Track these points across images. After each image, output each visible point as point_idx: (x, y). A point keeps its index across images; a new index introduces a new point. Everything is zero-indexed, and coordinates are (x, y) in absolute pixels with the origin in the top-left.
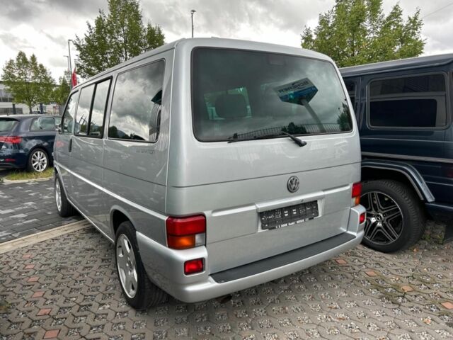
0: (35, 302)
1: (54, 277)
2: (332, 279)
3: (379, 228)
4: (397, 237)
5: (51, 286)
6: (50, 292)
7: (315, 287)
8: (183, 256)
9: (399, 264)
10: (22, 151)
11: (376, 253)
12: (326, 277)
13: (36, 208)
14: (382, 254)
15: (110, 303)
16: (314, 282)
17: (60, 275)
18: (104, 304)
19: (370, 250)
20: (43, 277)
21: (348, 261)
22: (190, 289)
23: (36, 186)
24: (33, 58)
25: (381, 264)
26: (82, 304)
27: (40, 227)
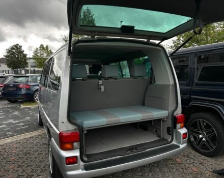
0: (8, 171)
1: (23, 158)
2: (170, 171)
3: (204, 141)
4: (214, 147)
5: (19, 163)
6: (17, 166)
7: (158, 175)
8: (66, 154)
9: (215, 165)
10: (30, 92)
11: (203, 156)
12: (166, 170)
13: (30, 120)
14: (206, 158)
15: (43, 175)
16: (158, 172)
17: (26, 157)
18: (39, 175)
19: (199, 155)
20: (18, 157)
21: (183, 160)
22: (70, 173)
23: (34, 109)
24: (47, 47)
25: (203, 164)
26: (30, 174)
27: (27, 130)
